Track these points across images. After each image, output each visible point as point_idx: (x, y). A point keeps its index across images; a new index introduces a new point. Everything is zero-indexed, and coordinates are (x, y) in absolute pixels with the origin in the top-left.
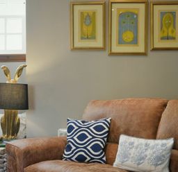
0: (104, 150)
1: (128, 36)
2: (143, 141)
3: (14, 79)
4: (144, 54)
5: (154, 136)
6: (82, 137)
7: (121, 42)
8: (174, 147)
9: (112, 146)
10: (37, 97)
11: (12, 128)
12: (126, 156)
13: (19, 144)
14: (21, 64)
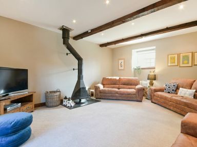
0: (176, 91)
1: (186, 62)
2: (186, 90)
3: (152, 74)
4: (191, 66)
5: (191, 89)
6: (169, 87)
7: (183, 63)
8: (196, 92)
9: (177, 90)
10: (158, 77)
11: (152, 84)
12: (181, 93)
13: (153, 88)
14: (154, 70)
